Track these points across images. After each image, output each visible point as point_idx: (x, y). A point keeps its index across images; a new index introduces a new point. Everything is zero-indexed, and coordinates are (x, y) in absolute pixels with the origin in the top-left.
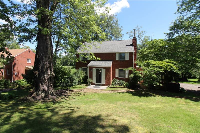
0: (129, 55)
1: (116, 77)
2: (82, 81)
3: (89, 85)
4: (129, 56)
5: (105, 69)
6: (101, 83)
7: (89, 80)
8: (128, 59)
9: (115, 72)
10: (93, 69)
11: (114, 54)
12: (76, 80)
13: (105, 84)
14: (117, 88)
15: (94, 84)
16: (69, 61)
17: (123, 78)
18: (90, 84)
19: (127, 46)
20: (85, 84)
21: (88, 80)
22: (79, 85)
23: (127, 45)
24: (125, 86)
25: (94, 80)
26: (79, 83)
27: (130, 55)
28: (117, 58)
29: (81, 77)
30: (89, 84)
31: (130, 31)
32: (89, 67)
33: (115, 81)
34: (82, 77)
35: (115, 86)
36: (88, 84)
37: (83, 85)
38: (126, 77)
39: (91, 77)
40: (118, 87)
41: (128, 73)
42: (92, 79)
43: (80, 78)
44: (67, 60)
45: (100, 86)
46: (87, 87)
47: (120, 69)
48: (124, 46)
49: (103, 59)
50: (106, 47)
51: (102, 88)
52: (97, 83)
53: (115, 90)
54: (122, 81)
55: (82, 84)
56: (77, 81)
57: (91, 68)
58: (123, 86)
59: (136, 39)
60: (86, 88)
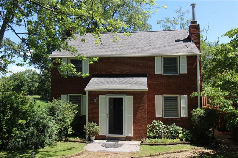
0: (187, 61)
1: (157, 116)
2: (69, 130)
3: (90, 141)
4: (188, 65)
5: (132, 96)
6: (122, 134)
7: (88, 126)
8: (186, 72)
9: (154, 104)
10: (100, 96)
11: (151, 60)
12: (53, 128)
13: (131, 135)
14: (165, 145)
15: (103, 138)
16: (26, 84)
17: (174, 118)
18: (93, 138)
19: (176, 41)
20: (77, 139)
21: (86, 127)
22: (61, 141)
23: (178, 41)
24: (184, 139)
25: (103, 128)
26: (63, 135)
27: (189, 62)
28: (159, 69)
29: (68, 120)
30: (89, 138)
31: (164, 19)
32: (90, 92)
33: (158, 126)
34: (70, 120)
35: (159, 141)
36: (85, 138)
37: (74, 142)
38: (182, 116)
39: (94, 118)
40: (167, 143)
41: (187, 106)
42: (98, 125)
43: (63, 121)
44: (22, 82)
45: (120, 142)
46: (85, 148)
47: (165, 97)
48: (171, 42)
49: (124, 73)
50: (127, 45)
51: (127, 146)
52: (109, 133)
53: (167, 153)
54: (175, 127)
55: (71, 139)
56: (56, 132)
57: (95, 95)
58: (178, 140)
59: (199, 25)
60: (86, 151)
